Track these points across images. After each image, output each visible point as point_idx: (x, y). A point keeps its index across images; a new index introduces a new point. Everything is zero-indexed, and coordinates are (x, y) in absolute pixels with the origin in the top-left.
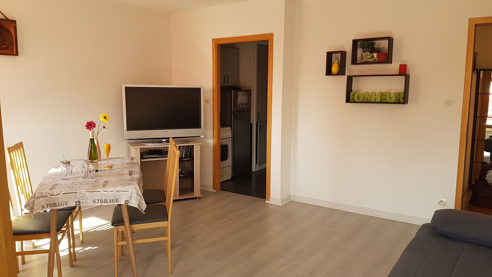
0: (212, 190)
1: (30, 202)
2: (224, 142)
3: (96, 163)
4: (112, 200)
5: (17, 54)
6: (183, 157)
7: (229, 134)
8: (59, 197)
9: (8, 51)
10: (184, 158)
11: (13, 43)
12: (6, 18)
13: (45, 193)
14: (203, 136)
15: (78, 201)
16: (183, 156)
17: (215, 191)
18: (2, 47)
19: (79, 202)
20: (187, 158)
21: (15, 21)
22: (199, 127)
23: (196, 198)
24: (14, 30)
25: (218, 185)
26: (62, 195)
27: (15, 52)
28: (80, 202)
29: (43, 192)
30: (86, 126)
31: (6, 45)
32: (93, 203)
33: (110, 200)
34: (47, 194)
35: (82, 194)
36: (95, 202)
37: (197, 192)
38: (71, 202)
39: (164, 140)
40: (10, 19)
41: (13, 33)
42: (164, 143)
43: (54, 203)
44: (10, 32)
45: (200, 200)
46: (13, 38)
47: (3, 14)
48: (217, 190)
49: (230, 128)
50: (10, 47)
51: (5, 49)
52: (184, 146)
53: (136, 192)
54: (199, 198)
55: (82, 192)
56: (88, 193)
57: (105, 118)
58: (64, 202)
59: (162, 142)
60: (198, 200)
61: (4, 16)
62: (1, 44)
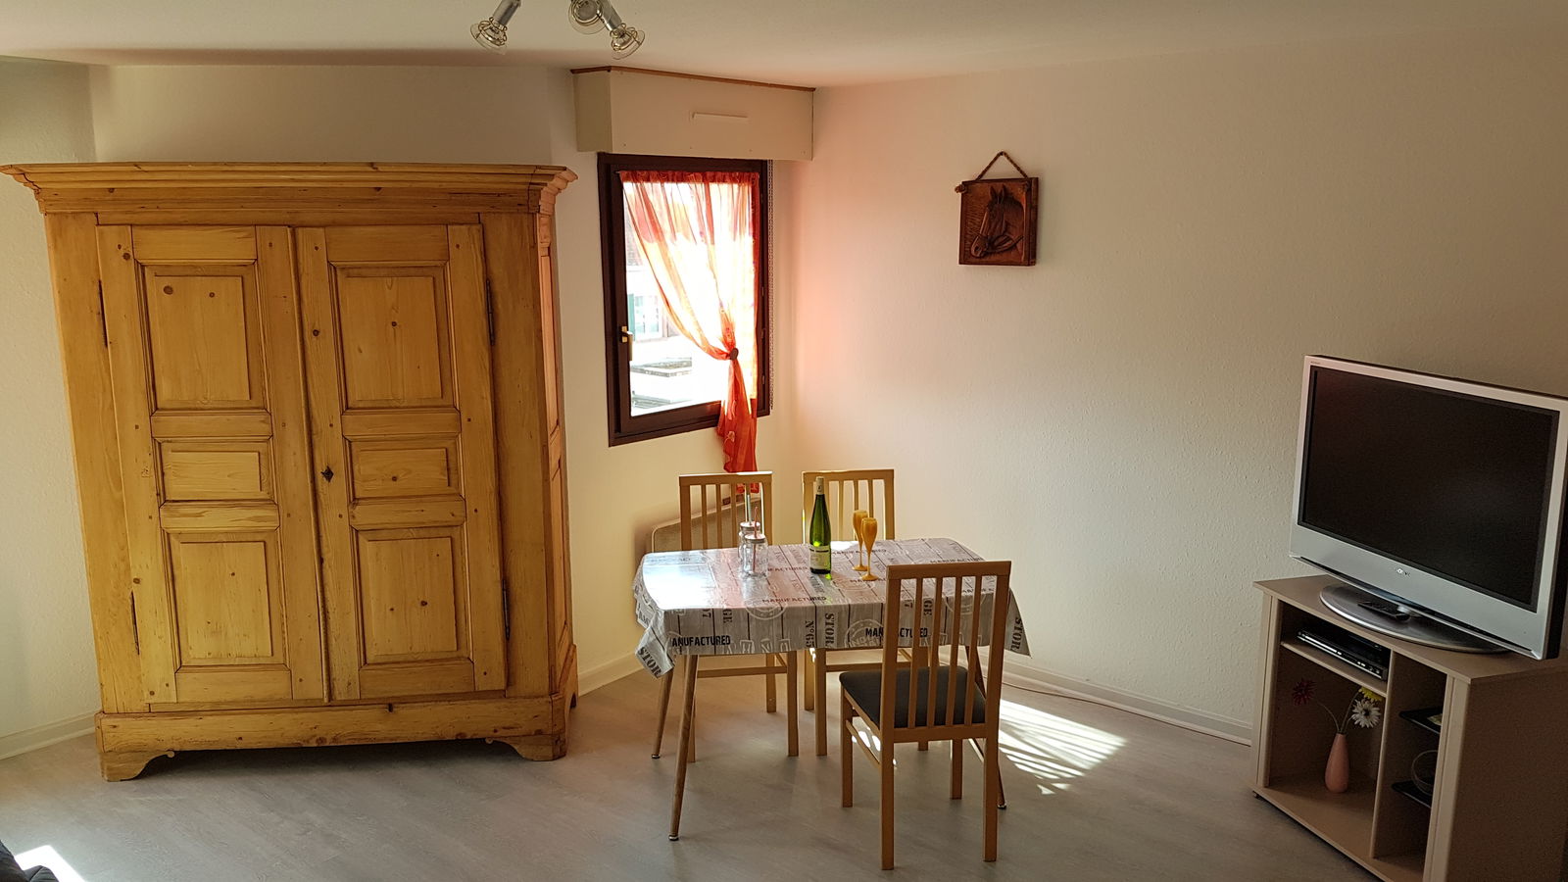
11: (1024, 233)
18: (1002, 246)
21: (1038, 179)
22: (1529, 603)
27: (1029, 256)
40: (1029, 178)
44: (1022, 207)
47: (1016, 166)
50: (1020, 246)
61: (1021, 171)
62: (1001, 240)
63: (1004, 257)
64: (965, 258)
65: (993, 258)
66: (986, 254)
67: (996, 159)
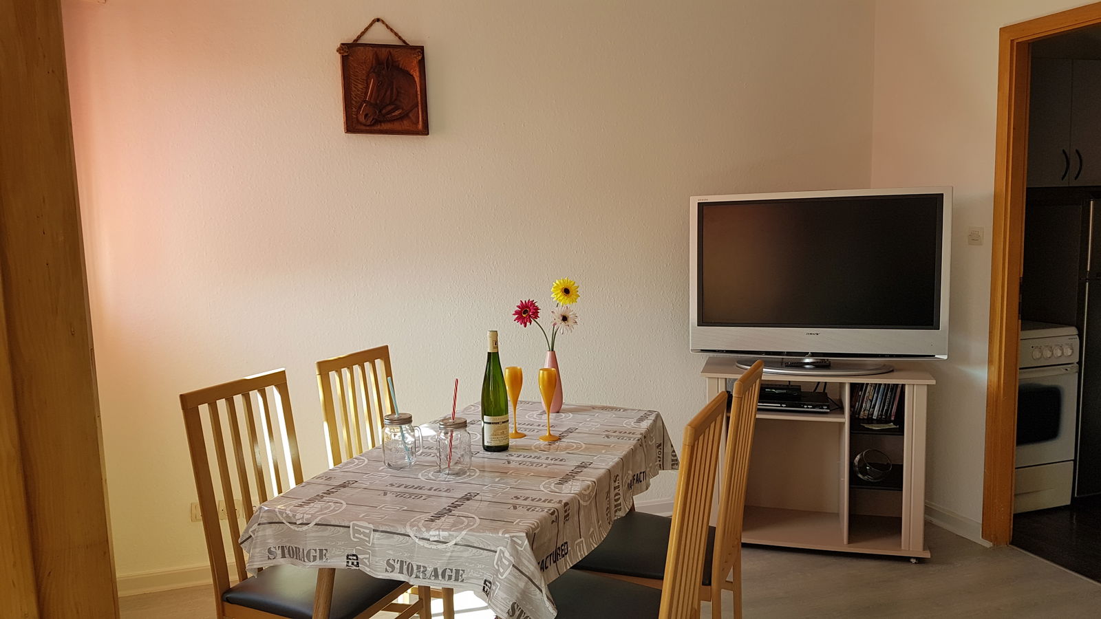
0: (977, 537)
1: (251, 530)
2: (1045, 378)
3: (498, 425)
4: (440, 572)
5: (425, 131)
6: (874, 418)
7: (1069, 352)
8: (306, 532)
9: (406, 124)
10: (879, 421)
11: (418, 102)
12: (404, 42)
13: (278, 513)
14: (945, 357)
15: (354, 555)
16: (876, 413)
17: (988, 544)
18: (393, 114)
19: (355, 558)
20: (887, 421)
21: (422, 48)
22: (932, 325)
23: (906, 559)
24: (420, 71)
25: (1005, 525)
26: (314, 529)
27: (420, 126)
28: (357, 557)
29: (275, 511)
30: (517, 313)
31: (403, 109)
32: (386, 570)
33: (436, 570)
34: (282, 515)
35: (362, 536)
36: (393, 568)
37: (911, 540)
38: (337, 553)
39: (807, 360)
40: (411, 45)
41: (417, 80)
42: (810, 369)
43: (296, 547)
44: (412, 76)
45: (921, 567)
46: (417, 92)
47: (396, 34)
48: (995, 540)
49: (1073, 331)
50: (411, 115)
51: (401, 118)
52: (880, 385)
53: (511, 559)
54: (920, 561)
55: (362, 530)
56: (377, 535)
57: (566, 291)
58: (315, 550)
59: (801, 366)
60: (913, 567)
61: (400, 38)
62: (390, 108)
63: (396, 126)
64: (353, 126)
65: (385, 126)
66: (377, 122)
67: (371, 25)
